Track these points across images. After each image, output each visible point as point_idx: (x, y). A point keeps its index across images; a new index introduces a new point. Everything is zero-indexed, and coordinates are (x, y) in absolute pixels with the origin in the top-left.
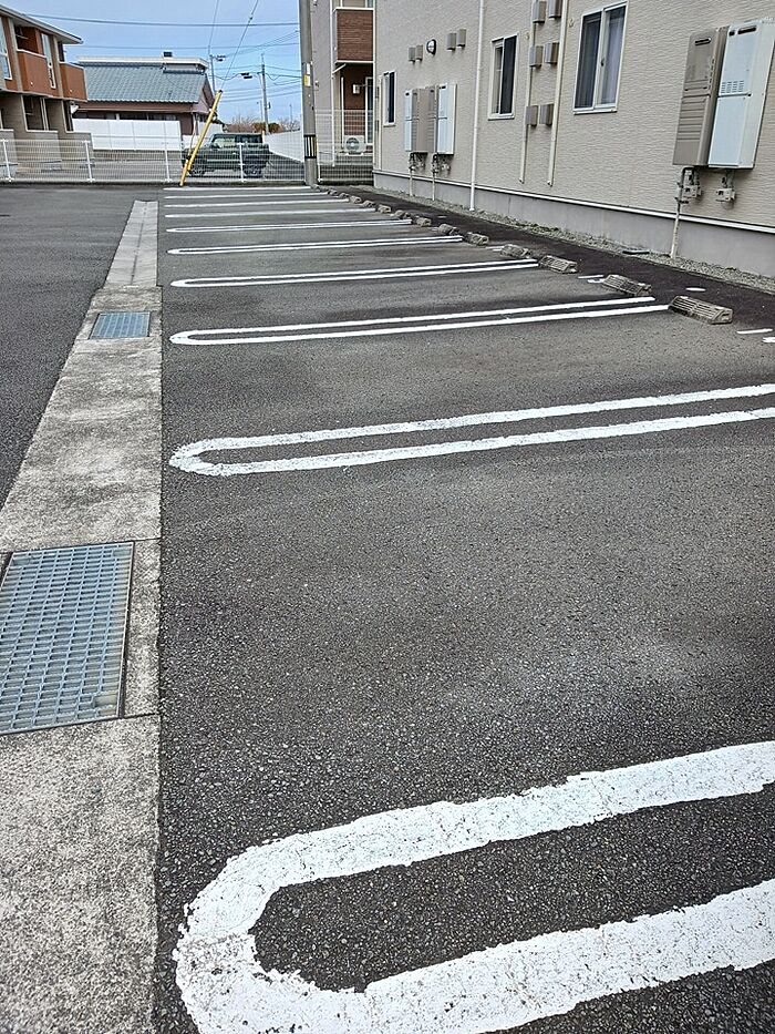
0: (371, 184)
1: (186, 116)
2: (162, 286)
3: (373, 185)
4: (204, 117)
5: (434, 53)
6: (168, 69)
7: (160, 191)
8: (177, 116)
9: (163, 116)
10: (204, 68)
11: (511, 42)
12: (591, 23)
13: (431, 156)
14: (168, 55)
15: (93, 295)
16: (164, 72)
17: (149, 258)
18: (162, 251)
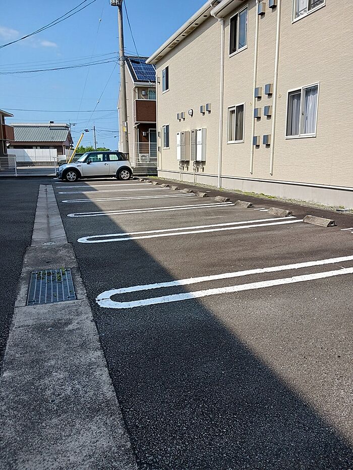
0: (157, 175)
1: (59, 147)
2: (73, 244)
3: (157, 176)
4: (68, 148)
5: (192, 115)
6: (52, 128)
7: (52, 180)
8: (55, 147)
9: (48, 147)
10: (68, 128)
11: (240, 108)
12: (294, 96)
13: (191, 163)
14: (52, 122)
15: (24, 253)
16: (50, 129)
17: (57, 220)
18: (63, 215)
